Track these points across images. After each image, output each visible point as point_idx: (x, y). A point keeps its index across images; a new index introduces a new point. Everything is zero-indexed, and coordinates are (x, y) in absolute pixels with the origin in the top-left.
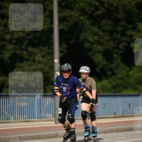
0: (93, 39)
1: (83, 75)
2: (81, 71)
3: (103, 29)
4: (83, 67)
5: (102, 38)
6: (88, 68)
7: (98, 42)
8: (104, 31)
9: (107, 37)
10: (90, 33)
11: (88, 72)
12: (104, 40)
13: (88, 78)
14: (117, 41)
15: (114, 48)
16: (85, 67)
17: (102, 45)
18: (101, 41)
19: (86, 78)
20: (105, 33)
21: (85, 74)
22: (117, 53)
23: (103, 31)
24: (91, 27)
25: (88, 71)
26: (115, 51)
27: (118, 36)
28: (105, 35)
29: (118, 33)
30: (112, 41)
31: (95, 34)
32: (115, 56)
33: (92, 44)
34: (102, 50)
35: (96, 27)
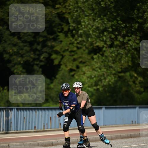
0: (13, 50)
1: (76, 90)
2: (74, 86)
3: (23, 39)
4: (76, 82)
5: (22, 49)
6: (81, 83)
7: (17, 54)
8: (25, 42)
9: (27, 48)
10: (9, 44)
11: (81, 87)
12: (24, 51)
13: (81, 92)
14: (37, 53)
15: (34, 59)
16: (78, 83)
17: (22, 56)
18: (21, 52)
19: (80, 92)
20: (25, 44)
21: (78, 89)
22: (37, 65)
23: (23, 42)
24: (10, 37)
25: (80, 85)
26: (36, 63)
27: (39, 47)
28: (25, 46)
29: (38, 44)
30: (32, 53)
31: (15, 45)
32: (36, 67)
33: (11, 55)
34: (22, 62)
35: (16, 37)
